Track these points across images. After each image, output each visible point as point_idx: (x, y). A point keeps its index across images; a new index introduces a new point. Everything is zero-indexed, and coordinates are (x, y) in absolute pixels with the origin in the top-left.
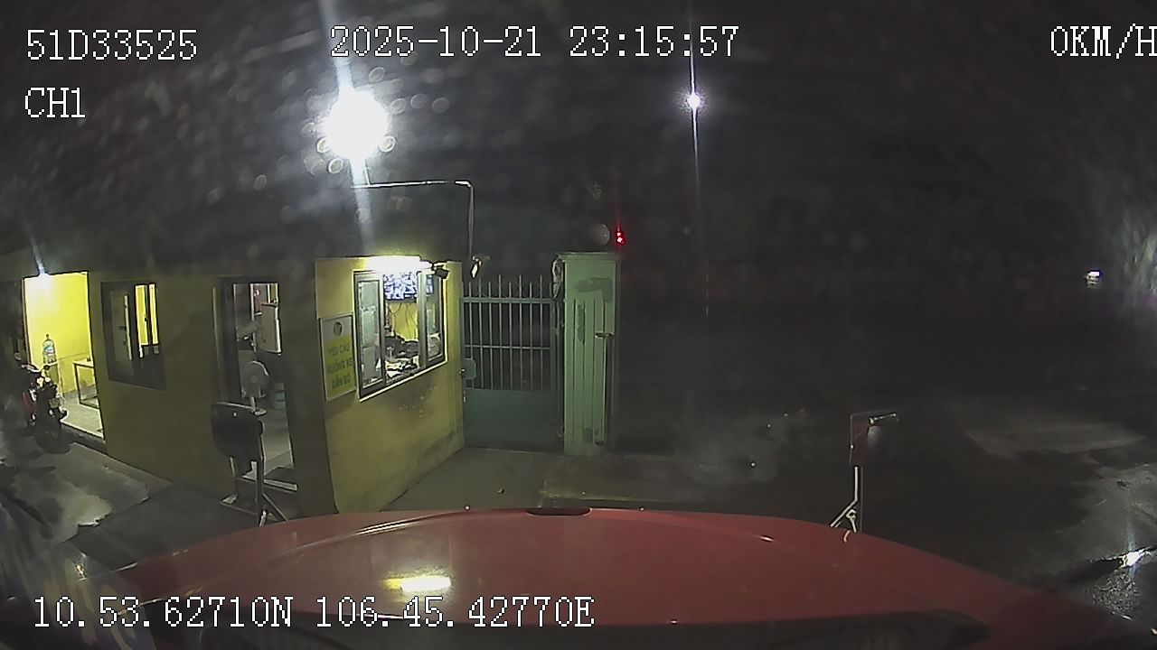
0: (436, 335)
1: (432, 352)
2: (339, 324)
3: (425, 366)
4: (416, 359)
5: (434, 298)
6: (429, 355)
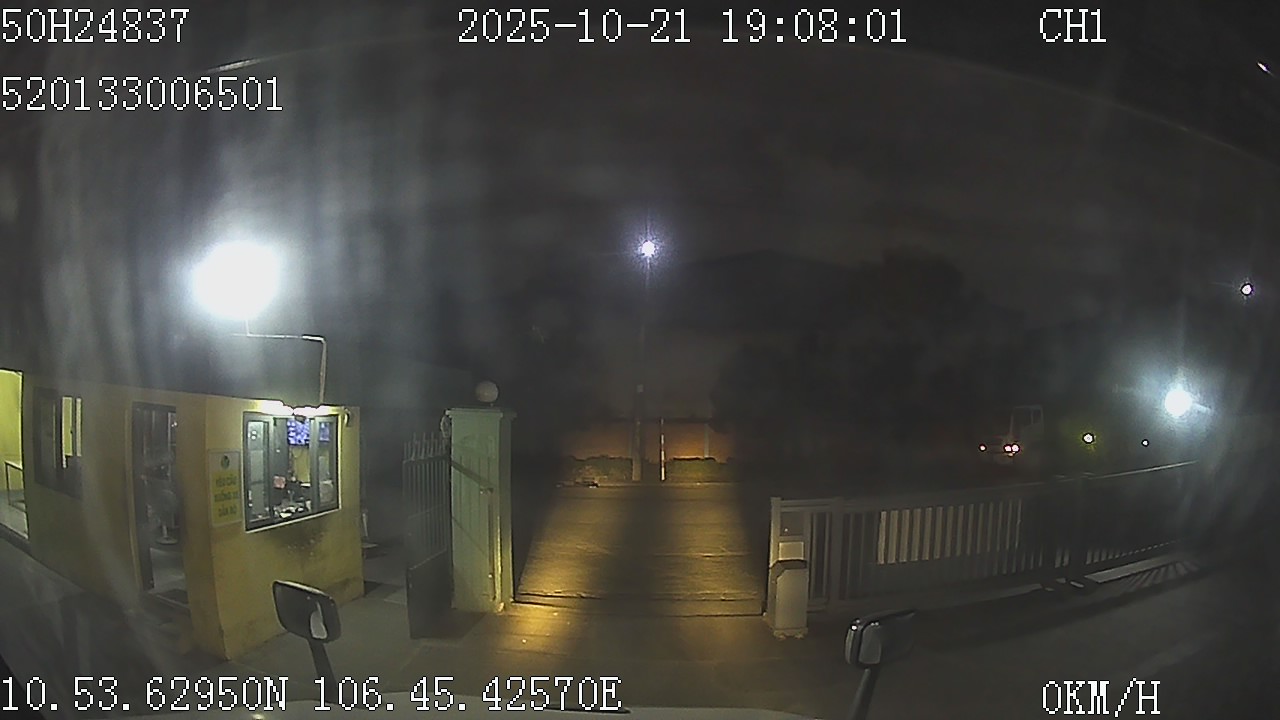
0: (329, 482)
1: (325, 498)
2: (226, 458)
3: (316, 511)
4: (308, 503)
5: (329, 446)
6: (322, 501)
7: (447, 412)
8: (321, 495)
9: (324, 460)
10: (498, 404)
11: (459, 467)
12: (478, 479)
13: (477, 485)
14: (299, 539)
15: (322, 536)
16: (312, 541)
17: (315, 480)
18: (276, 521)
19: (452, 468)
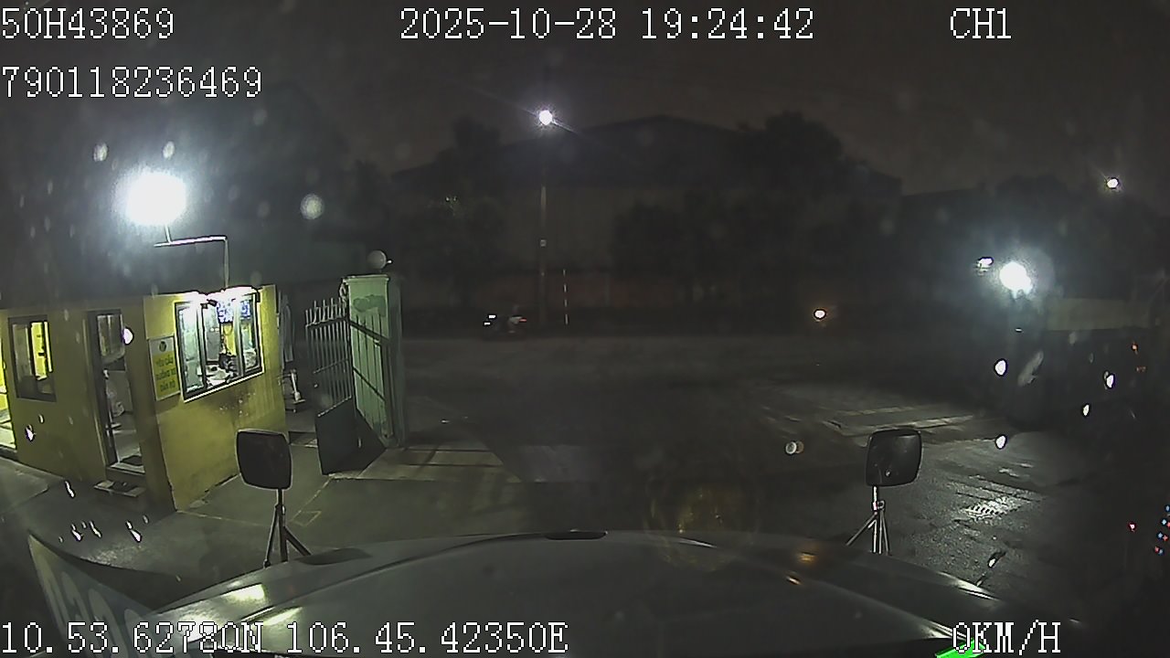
0: (252, 350)
1: (250, 363)
2: (163, 343)
5: (250, 319)
6: (247, 367)
7: (344, 281)
8: (246, 362)
9: (247, 333)
10: (386, 269)
11: (356, 325)
12: (373, 335)
13: (372, 339)
14: (230, 399)
15: (249, 397)
16: (241, 402)
17: (240, 348)
18: (209, 388)
19: (351, 328)
